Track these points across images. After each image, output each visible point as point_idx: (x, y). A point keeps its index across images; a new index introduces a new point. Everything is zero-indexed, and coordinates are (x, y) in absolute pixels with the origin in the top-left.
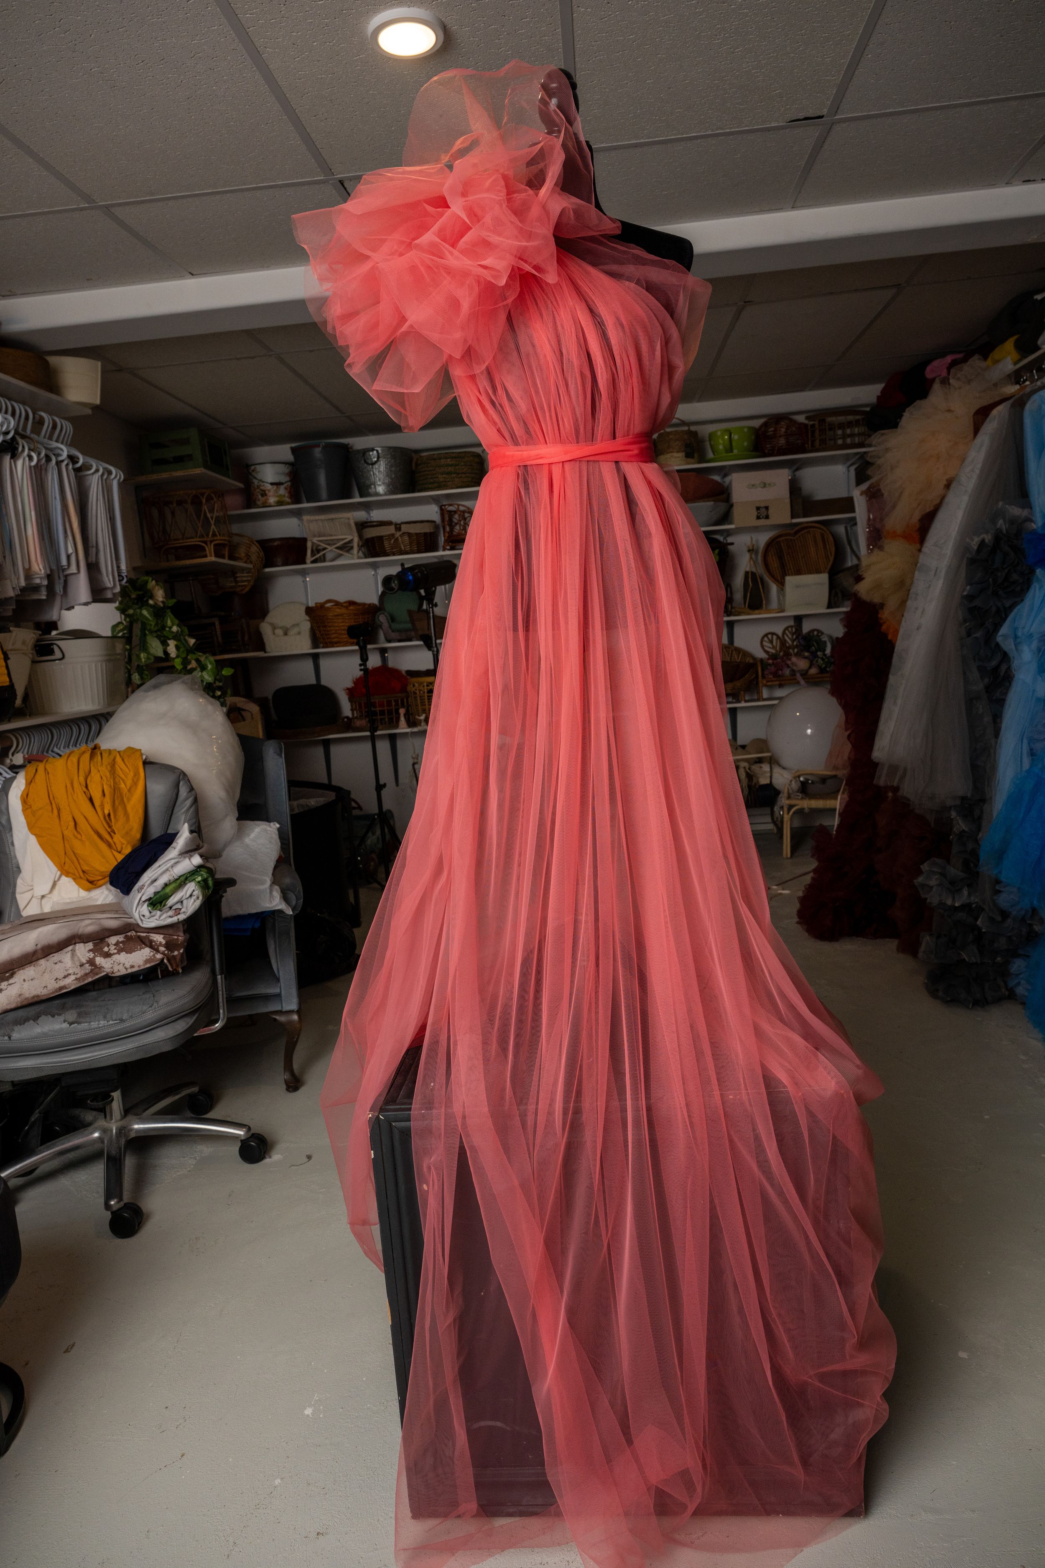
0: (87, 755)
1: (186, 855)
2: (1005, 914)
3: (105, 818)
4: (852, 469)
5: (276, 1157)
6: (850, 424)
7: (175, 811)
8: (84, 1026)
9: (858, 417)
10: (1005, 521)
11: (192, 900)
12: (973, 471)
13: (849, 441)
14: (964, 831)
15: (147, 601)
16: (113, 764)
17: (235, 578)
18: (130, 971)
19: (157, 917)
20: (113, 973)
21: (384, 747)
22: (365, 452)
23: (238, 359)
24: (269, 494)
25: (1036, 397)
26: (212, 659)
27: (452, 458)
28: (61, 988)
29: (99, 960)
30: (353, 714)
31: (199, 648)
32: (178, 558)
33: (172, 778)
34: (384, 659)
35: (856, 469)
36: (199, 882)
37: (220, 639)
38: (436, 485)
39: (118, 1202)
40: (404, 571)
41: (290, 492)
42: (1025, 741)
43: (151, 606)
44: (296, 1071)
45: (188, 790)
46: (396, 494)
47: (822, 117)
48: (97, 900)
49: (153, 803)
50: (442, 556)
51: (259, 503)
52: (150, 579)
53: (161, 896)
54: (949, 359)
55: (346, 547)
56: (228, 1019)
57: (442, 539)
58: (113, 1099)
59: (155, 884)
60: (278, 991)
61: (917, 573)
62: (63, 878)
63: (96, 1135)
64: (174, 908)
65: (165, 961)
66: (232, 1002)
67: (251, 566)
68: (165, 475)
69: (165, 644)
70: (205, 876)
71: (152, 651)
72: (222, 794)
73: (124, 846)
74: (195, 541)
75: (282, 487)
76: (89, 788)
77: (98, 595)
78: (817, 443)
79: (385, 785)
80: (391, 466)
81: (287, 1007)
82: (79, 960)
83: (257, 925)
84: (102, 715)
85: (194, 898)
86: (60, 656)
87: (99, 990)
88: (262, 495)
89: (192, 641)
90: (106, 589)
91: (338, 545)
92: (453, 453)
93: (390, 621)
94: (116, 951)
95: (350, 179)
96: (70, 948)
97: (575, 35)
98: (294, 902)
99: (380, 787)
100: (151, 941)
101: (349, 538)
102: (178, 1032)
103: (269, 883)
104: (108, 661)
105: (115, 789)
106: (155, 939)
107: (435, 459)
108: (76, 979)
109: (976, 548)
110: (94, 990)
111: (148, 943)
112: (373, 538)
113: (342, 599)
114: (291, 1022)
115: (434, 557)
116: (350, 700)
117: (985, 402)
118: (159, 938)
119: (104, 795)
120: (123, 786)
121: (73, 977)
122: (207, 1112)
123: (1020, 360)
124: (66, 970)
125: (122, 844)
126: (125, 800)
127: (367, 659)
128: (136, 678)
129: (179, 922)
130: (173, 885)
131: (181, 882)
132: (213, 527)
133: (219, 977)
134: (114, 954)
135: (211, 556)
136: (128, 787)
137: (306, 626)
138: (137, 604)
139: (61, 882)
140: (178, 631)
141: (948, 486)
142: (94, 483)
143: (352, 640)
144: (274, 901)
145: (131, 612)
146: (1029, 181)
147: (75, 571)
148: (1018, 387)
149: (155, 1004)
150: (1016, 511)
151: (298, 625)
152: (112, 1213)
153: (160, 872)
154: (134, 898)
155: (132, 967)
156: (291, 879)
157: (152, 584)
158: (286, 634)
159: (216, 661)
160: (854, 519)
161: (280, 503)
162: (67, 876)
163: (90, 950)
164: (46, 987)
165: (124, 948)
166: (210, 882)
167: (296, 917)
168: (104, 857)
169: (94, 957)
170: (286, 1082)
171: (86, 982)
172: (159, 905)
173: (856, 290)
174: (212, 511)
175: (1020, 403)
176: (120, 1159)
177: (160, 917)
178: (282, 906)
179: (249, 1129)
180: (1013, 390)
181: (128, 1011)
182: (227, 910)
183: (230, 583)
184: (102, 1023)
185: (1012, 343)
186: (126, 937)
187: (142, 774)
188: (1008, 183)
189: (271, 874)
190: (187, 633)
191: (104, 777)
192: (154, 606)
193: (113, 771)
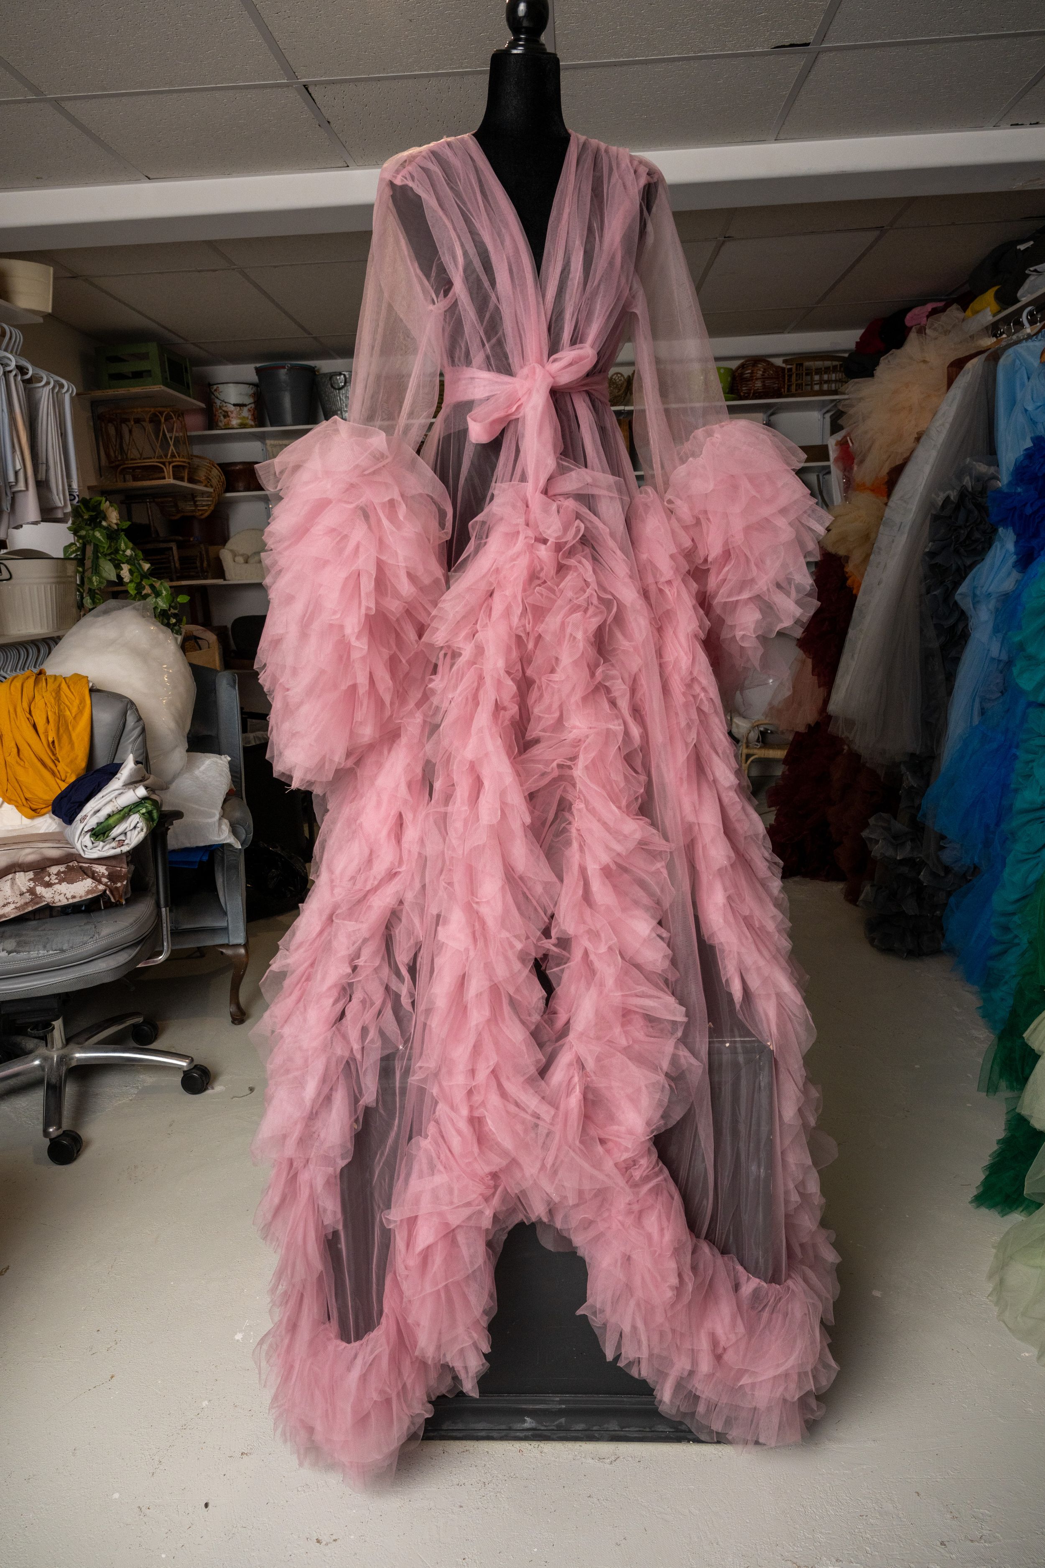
0: (31, 681)
1: (130, 786)
2: (947, 869)
3: (48, 746)
4: (828, 416)
5: (218, 1088)
6: (827, 370)
7: (121, 741)
8: (23, 955)
9: (835, 363)
10: (971, 477)
11: (136, 832)
12: (943, 425)
13: (825, 387)
14: (912, 787)
15: (101, 522)
16: (58, 690)
17: (195, 502)
18: (71, 901)
19: (99, 848)
20: (54, 902)
22: (332, 376)
23: (199, 271)
24: (231, 415)
25: (1011, 351)
26: (167, 584)
28: (1, 917)
29: (40, 890)
31: (154, 573)
32: (135, 479)
33: (119, 707)
35: (831, 417)
36: (143, 814)
37: (177, 565)
39: (58, 1129)
41: (253, 415)
42: (977, 700)
43: (105, 528)
44: (242, 1004)
45: (136, 720)
47: (808, 44)
48: (40, 828)
49: (99, 732)
51: (220, 424)
52: (104, 499)
53: (103, 827)
54: (929, 307)
56: (172, 951)
58: (54, 1028)
59: (98, 814)
60: (226, 924)
61: (881, 527)
62: (6, 804)
63: (37, 1062)
64: (117, 839)
65: (108, 892)
66: (176, 933)
67: (211, 490)
68: (121, 391)
69: (118, 567)
70: (150, 808)
71: (105, 575)
72: (172, 725)
73: (68, 775)
74: (153, 462)
75: (245, 409)
76: (33, 713)
77: (47, 514)
78: (793, 387)
81: (234, 941)
82: (20, 889)
83: (206, 858)
84: (52, 638)
85: (138, 830)
86: (8, 576)
87: (39, 919)
88: (225, 417)
89: (146, 566)
90: (57, 508)
94: (57, 881)
95: (316, 84)
96: (10, 876)
98: (244, 836)
100: (93, 872)
102: (120, 964)
103: (217, 817)
104: (58, 583)
105: (60, 717)
106: (97, 870)
108: (16, 908)
109: (940, 504)
110: (34, 920)
111: (90, 875)
114: (239, 956)
117: (961, 354)
118: (101, 869)
119: (48, 722)
120: (68, 713)
121: (12, 906)
122: (151, 1042)
123: (1000, 312)
124: (6, 899)
125: (67, 772)
126: (70, 727)
128: (88, 601)
129: (122, 854)
130: (117, 817)
131: (125, 813)
132: (172, 447)
133: (163, 910)
134: (55, 884)
135: (169, 478)
136: (73, 715)
138: (90, 525)
139: (3, 809)
140: (131, 555)
141: (918, 439)
142: (45, 396)
144: (223, 835)
145: (83, 533)
146: (1017, 124)
147: (23, 489)
148: (994, 339)
149: (96, 935)
150: (982, 468)
151: (259, 552)
152: (51, 1140)
153: (103, 802)
154: (76, 828)
155: (73, 897)
156: (242, 812)
157: (105, 505)
158: (246, 562)
159: (171, 587)
160: (829, 467)
161: (243, 426)
162: (9, 803)
163: (30, 880)
165: (65, 878)
166: (155, 815)
167: (246, 851)
168: (47, 785)
169: (34, 887)
170: (232, 1015)
171: (26, 911)
172: (101, 836)
173: (836, 231)
174: (171, 430)
175: (994, 357)
176: (60, 1087)
177: (103, 847)
178: (231, 840)
179: (192, 1060)
180: (989, 343)
181: (68, 941)
182: (173, 843)
183: (188, 507)
184: (42, 952)
185: (993, 294)
186: (67, 867)
187: (88, 702)
188: (996, 126)
189: (220, 808)
190: (142, 557)
191: (48, 704)
192: (108, 528)
193: (58, 698)
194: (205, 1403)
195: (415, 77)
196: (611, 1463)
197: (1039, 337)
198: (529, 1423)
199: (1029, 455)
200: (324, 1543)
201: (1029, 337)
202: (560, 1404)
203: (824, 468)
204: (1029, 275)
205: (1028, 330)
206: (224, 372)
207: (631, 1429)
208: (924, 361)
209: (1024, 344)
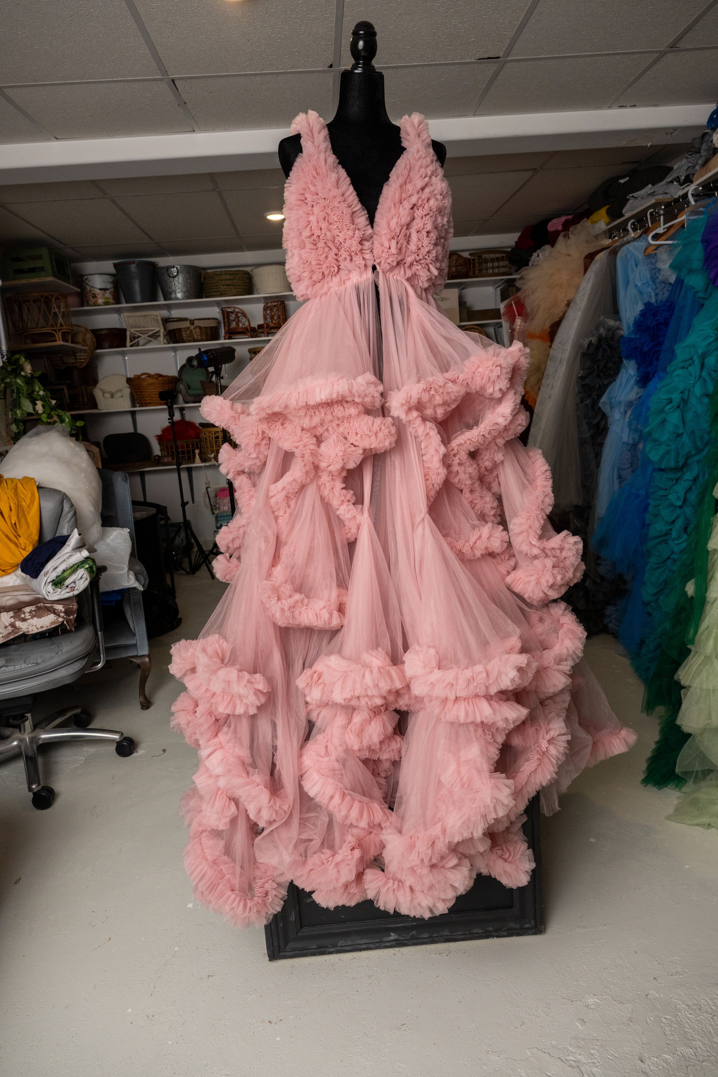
1: (77, 550)
2: (603, 578)
3: (12, 526)
4: (499, 290)
5: (140, 752)
6: (498, 259)
7: (61, 521)
8: (11, 668)
9: (502, 255)
10: (604, 328)
11: (83, 581)
12: (584, 295)
13: (496, 271)
15: (20, 372)
16: (16, 488)
17: (75, 357)
18: (40, 630)
19: (58, 593)
20: (28, 632)
21: (184, 475)
22: (168, 268)
23: (82, 199)
24: (98, 296)
25: (624, 248)
26: (69, 414)
29: (18, 624)
30: (162, 453)
31: (60, 406)
32: (34, 342)
33: (58, 498)
34: (183, 415)
35: (501, 290)
36: (87, 568)
37: (68, 401)
38: (218, 293)
39: (37, 786)
40: (201, 353)
41: (113, 296)
42: (616, 470)
43: (23, 376)
44: (147, 697)
45: (70, 506)
46: (190, 299)
47: (499, 58)
48: (9, 583)
49: (45, 515)
50: (222, 344)
51: (91, 303)
52: (21, 357)
53: (61, 579)
54: (563, 219)
55: (155, 336)
56: (106, 661)
57: (222, 332)
58: (27, 719)
59: (56, 570)
60: (135, 642)
61: (548, 361)
63: (15, 743)
64: (70, 586)
65: (65, 623)
66: (107, 650)
67: (87, 348)
68: (24, 281)
69: (34, 403)
70: (91, 564)
71: (25, 409)
72: (92, 509)
73: (27, 545)
74: (48, 330)
75: (108, 292)
78: (477, 271)
79: (187, 503)
80: (187, 279)
81: (141, 653)
82: (4, 624)
83: (119, 598)
85: (83, 580)
87: (17, 644)
88: (93, 297)
89: (54, 402)
91: (149, 334)
92: (230, 271)
93: (187, 389)
94: (30, 617)
95: (180, 79)
98: (143, 582)
99: (184, 504)
100: (54, 610)
101: (157, 329)
102: (75, 671)
103: (126, 569)
105: (19, 506)
106: (57, 608)
107: (218, 275)
108: (3, 637)
109: (586, 346)
110: (14, 644)
111: (52, 611)
112: (174, 330)
113: (152, 372)
114: (144, 663)
115: (218, 344)
116: (159, 444)
117: (592, 250)
119: (11, 510)
120: (24, 503)
122: (88, 725)
123: (611, 222)
125: (26, 544)
126: (26, 513)
127: (173, 415)
129: (74, 596)
130: (69, 571)
131: (74, 568)
132: (60, 320)
133: (99, 633)
134: (29, 619)
135: (60, 341)
136: (27, 504)
137: (127, 391)
138: (12, 375)
140: (43, 395)
141: (568, 305)
143: (162, 402)
144: (130, 582)
145: (8, 380)
146: (622, 106)
148: (610, 241)
149: (60, 652)
150: (611, 322)
151: (121, 390)
152: (34, 793)
153: (59, 562)
154: (41, 580)
155: (42, 627)
156: (139, 567)
157: (23, 359)
158: (112, 397)
159: (71, 415)
160: (501, 323)
163: (12, 617)
165: (35, 615)
166: (95, 569)
167: (143, 593)
168: (12, 553)
170: (141, 703)
171: (10, 638)
172: (59, 584)
173: (507, 171)
174: (59, 307)
175: (614, 252)
176: (35, 758)
177: (60, 592)
178: (136, 584)
179: (122, 734)
180: (608, 243)
181: (41, 657)
182: (104, 587)
183: (71, 360)
184: (23, 666)
185: (605, 210)
186: (37, 607)
187: (37, 495)
188: (610, 107)
189: (127, 563)
190: (50, 396)
191: (10, 498)
192: (25, 377)
193: (16, 493)
194: (177, 948)
195: (246, 75)
196: (447, 955)
197: (641, 239)
198: (393, 936)
199: (643, 314)
200: (274, 1022)
201: (634, 239)
202: (412, 922)
203: (497, 324)
204: (629, 200)
205: (632, 235)
206: (90, 267)
207: (457, 933)
208: (569, 255)
209: (632, 244)
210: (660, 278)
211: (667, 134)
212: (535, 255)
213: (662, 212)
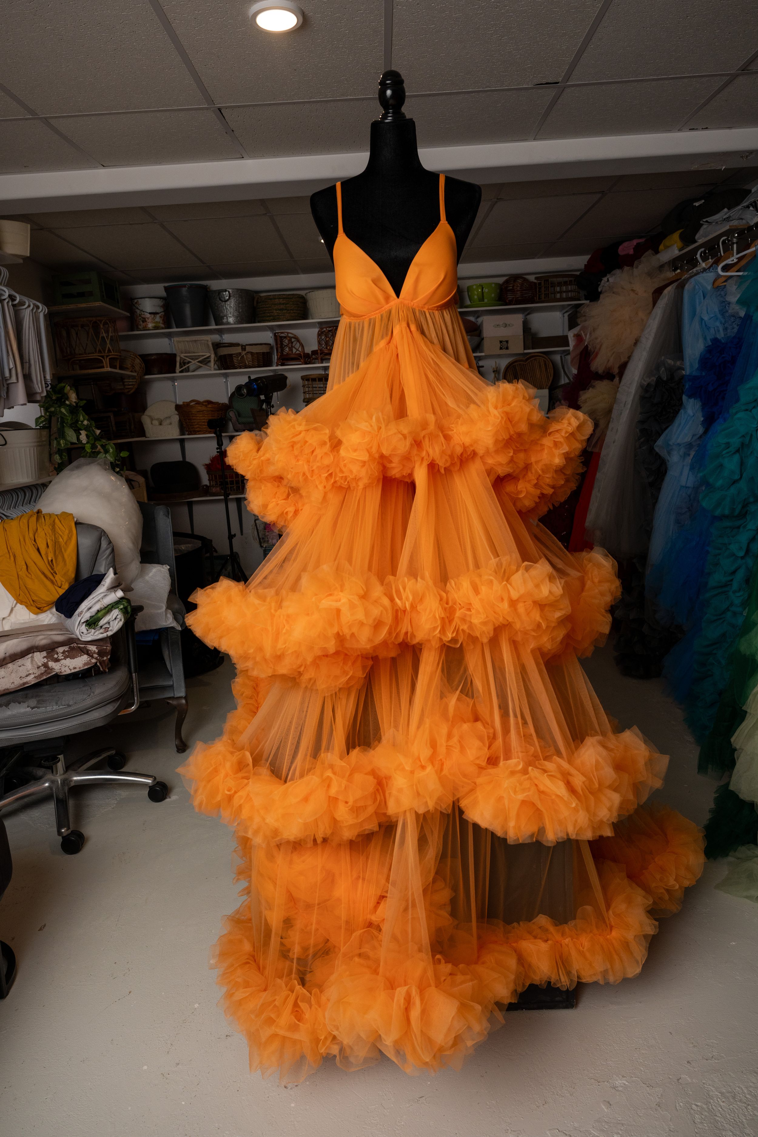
0: (34, 518)
1: (112, 590)
3: (49, 563)
4: (566, 315)
5: (173, 797)
7: (98, 558)
8: (42, 709)
9: (570, 279)
10: (665, 369)
11: (117, 622)
13: (564, 295)
15: (65, 401)
16: (53, 524)
17: (123, 383)
18: (73, 671)
19: (92, 634)
20: (61, 672)
21: (233, 507)
22: (220, 292)
23: (131, 224)
24: (148, 321)
25: (692, 280)
26: (113, 443)
27: (284, 298)
28: (24, 684)
29: (51, 664)
30: (210, 483)
31: (103, 436)
32: (82, 368)
33: (96, 534)
35: (568, 316)
36: (121, 609)
37: (114, 428)
38: (271, 318)
39: (67, 830)
40: (251, 381)
41: (163, 320)
43: (67, 405)
44: (183, 739)
45: (108, 543)
46: (243, 324)
47: (558, 83)
49: (83, 552)
50: (275, 370)
51: (140, 327)
52: (66, 385)
53: (95, 619)
54: (635, 242)
55: (205, 362)
56: (140, 703)
57: (275, 357)
58: (59, 760)
59: (91, 611)
60: (172, 683)
62: (18, 605)
63: (47, 785)
64: (104, 627)
65: (98, 664)
66: (142, 691)
67: (135, 374)
68: (72, 306)
69: (78, 432)
70: (126, 605)
71: (69, 438)
72: (131, 545)
73: (63, 583)
74: (95, 356)
75: (158, 316)
76: (37, 541)
77: (31, 397)
78: (543, 296)
79: (235, 535)
80: (239, 303)
81: (178, 695)
82: (37, 664)
83: (156, 638)
84: (40, 485)
85: (117, 620)
86: (3, 443)
87: (50, 684)
88: (143, 322)
89: (98, 432)
90: (36, 393)
91: (199, 360)
92: (284, 295)
93: (237, 416)
94: (63, 657)
95: (226, 108)
96: (30, 655)
97: (394, 23)
98: (181, 622)
99: (231, 537)
100: (88, 650)
101: (208, 355)
102: (108, 713)
103: (164, 608)
104: (40, 446)
105: (56, 543)
106: (90, 649)
107: (271, 299)
108: (35, 677)
110: (47, 685)
111: (86, 652)
112: (225, 355)
113: (201, 399)
114: (181, 705)
115: (271, 371)
116: (208, 473)
117: (660, 283)
118: (93, 648)
119: (48, 546)
120: (61, 540)
121: (32, 676)
122: (122, 767)
123: (683, 249)
124: (28, 671)
125: (62, 581)
126: (63, 550)
127: (222, 445)
128: (57, 458)
129: (107, 637)
130: (103, 611)
131: (109, 609)
133: (134, 674)
134: (62, 659)
135: (107, 367)
136: (65, 541)
137: (176, 418)
138: (56, 404)
139: (16, 608)
140: (88, 424)
141: (635, 344)
142: (27, 315)
143: (210, 430)
144: (168, 621)
145: (53, 409)
146: (694, 129)
147: (15, 381)
149: (92, 694)
150: (673, 362)
151: (170, 417)
152: (63, 838)
153: (93, 602)
154: (75, 620)
155: (75, 668)
156: (178, 605)
157: (68, 388)
158: (161, 424)
159: (116, 444)
161: (156, 328)
162: (21, 604)
163: (44, 657)
164: (14, 683)
165: (68, 655)
166: (129, 609)
167: (181, 632)
168: (48, 590)
169: (47, 662)
170: (177, 747)
171: (42, 679)
172: (93, 625)
173: (574, 194)
174: (107, 332)
175: (681, 285)
176: (66, 801)
177: (94, 633)
178: (174, 624)
179: (155, 778)
181: (73, 699)
182: (139, 628)
183: (119, 387)
184: (55, 707)
185: (678, 235)
186: (70, 648)
187: (75, 532)
188: (680, 130)
189: (165, 602)
190: (94, 425)
191: (47, 534)
192: (70, 406)
193: (54, 529)
194: (196, 1006)
195: (294, 103)
197: (711, 270)
199: (709, 351)
201: (704, 270)
203: (564, 351)
204: (702, 225)
205: (702, 265)
206: (141, 289)
209: (702, 275)
210: (729, 311)
211: (742, 157)
212: (605, 279)
213: (735, 240)
